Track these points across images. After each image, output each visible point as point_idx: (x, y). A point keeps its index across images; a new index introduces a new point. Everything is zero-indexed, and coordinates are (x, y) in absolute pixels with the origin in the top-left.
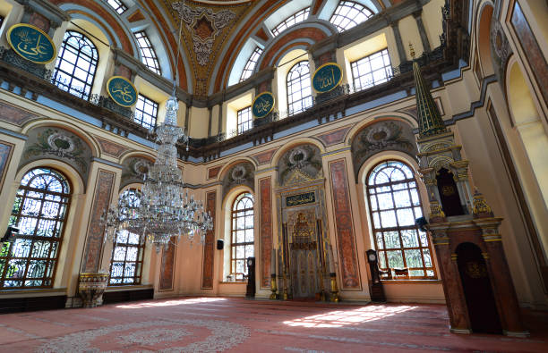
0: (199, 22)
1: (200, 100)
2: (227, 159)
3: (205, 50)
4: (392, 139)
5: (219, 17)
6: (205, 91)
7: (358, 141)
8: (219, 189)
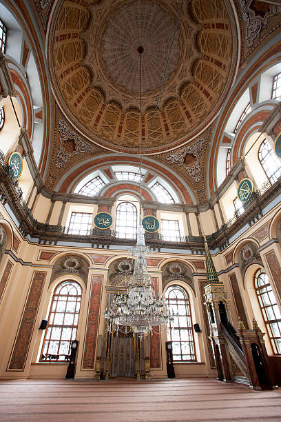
0: (69, 140)
1: (47, 191)
2: (63, 249)
3: (63, 158)
4: (183, 274)
5: (83, 145)
6: (53, 186)
7: (164, 269)
8: (49, 272)
